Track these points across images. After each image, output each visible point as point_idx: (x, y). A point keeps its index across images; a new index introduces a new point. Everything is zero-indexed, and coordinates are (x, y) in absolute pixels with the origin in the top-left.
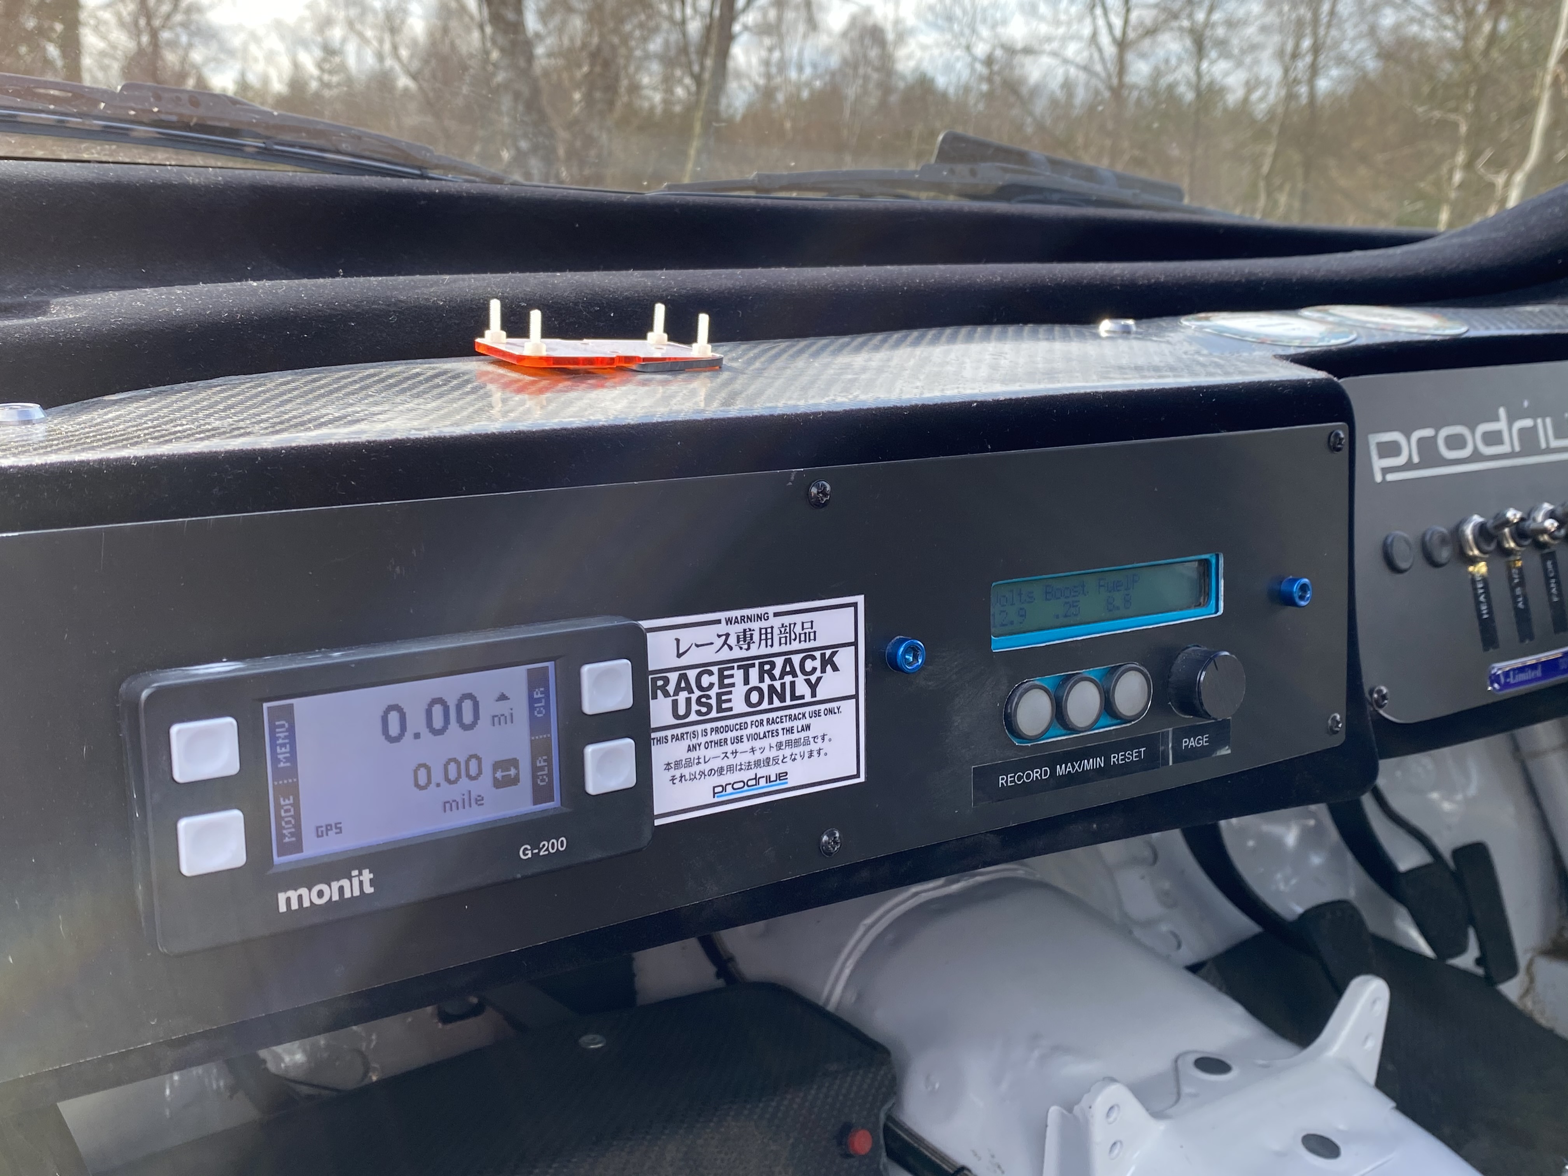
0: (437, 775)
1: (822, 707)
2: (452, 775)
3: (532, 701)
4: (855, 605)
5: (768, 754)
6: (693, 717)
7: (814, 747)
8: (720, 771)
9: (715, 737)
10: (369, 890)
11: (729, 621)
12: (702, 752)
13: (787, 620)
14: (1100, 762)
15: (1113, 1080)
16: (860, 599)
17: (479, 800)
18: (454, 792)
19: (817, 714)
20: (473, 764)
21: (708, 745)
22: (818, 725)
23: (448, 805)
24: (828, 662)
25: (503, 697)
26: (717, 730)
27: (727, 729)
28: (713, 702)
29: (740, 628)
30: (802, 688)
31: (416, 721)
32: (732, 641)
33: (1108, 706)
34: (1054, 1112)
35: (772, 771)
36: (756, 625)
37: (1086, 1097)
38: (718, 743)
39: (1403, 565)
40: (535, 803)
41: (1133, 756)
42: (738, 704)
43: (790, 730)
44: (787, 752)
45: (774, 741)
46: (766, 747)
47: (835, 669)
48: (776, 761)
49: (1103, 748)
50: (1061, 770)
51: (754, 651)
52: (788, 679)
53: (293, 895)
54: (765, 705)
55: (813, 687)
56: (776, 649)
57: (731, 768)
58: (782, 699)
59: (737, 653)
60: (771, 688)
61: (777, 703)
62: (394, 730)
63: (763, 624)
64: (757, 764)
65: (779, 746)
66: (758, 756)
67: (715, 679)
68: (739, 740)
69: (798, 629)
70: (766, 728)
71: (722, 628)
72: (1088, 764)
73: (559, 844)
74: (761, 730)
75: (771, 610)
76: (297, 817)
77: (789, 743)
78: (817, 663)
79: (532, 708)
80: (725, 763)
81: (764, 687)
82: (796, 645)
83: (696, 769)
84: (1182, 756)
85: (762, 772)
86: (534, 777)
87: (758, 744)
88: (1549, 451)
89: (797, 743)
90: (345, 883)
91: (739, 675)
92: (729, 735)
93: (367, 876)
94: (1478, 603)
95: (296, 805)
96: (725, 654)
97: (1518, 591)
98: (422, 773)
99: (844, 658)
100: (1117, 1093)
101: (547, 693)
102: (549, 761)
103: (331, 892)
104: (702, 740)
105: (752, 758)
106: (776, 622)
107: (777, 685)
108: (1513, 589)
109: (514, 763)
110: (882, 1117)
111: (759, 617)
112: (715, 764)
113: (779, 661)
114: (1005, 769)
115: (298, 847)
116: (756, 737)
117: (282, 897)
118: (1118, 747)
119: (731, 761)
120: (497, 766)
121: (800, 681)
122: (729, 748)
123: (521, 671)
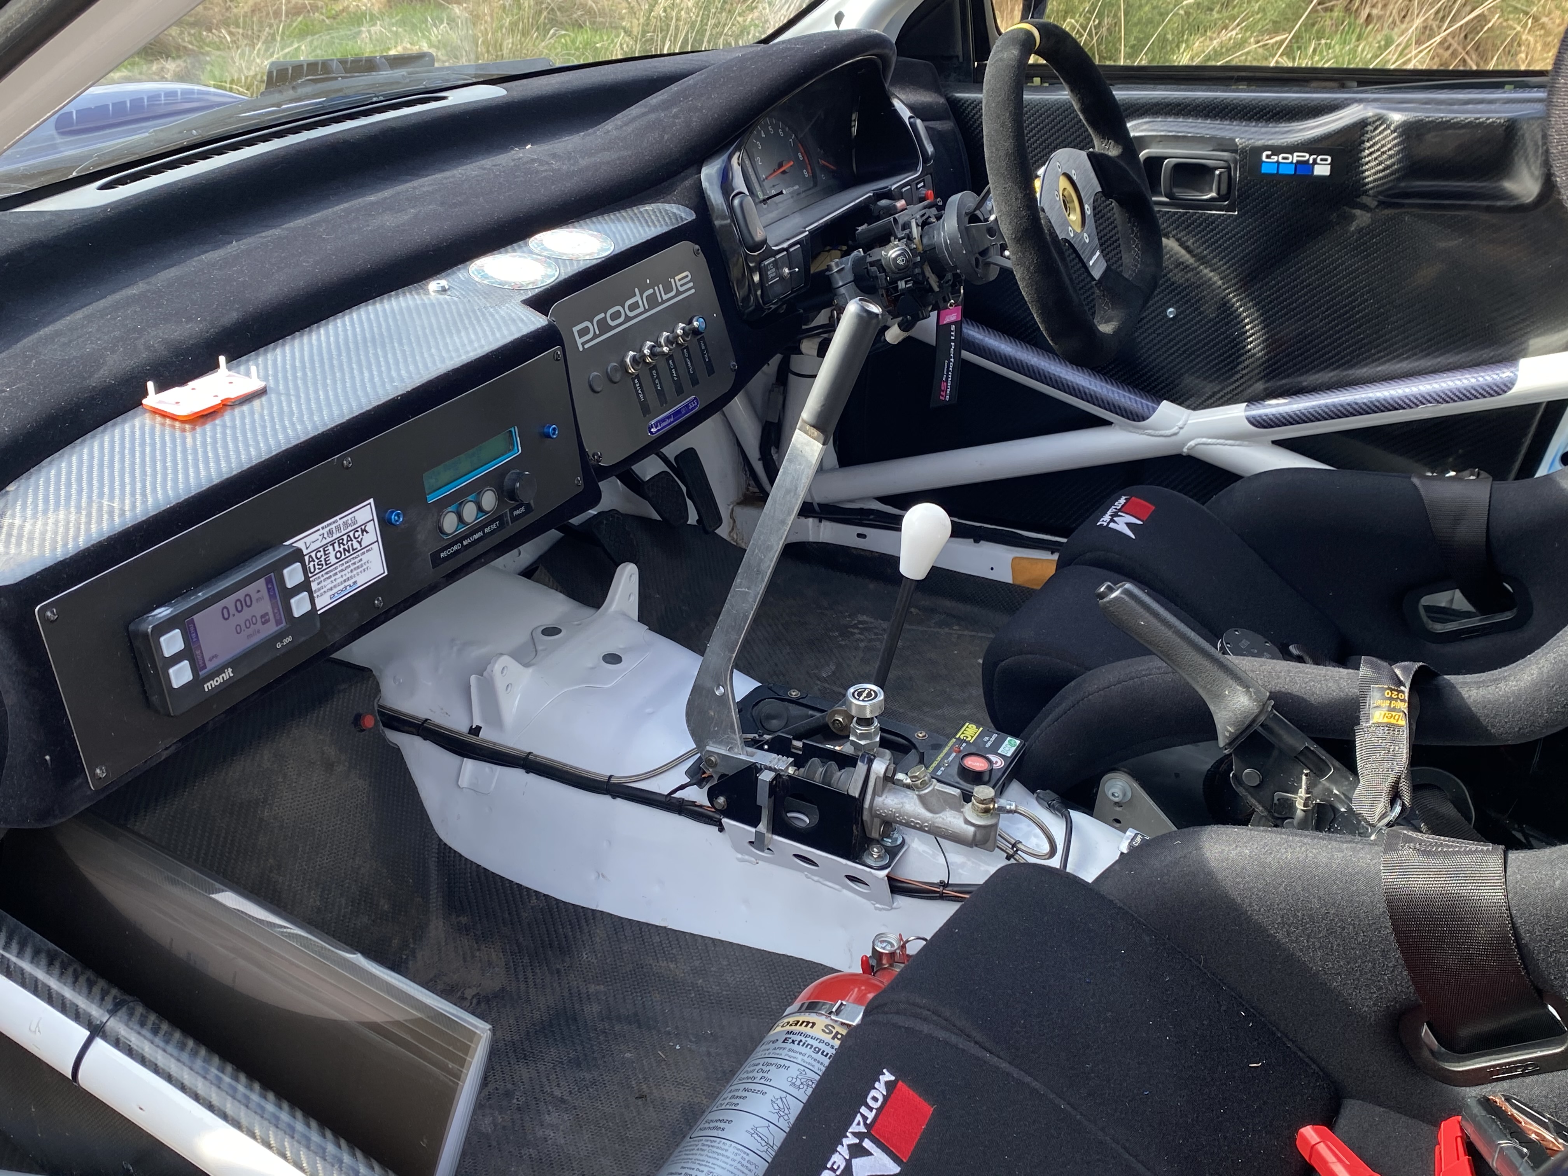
0: (243, 627)
1: (365, 550)
2: (248, 625)
3: (268, 589)
4: (370, 504)
5: (348, 575)
6: (317, 571)
7: (365, 567)
8: (331, 589)
9: (327, 576)
10: (232, 675)
11: (323, 528)
12: (323, 584)
13: (344, 519)
14: (480, 534)
15: (502, 654)
16: (371, 501)
17: (259, 631)
18: (250, 631)
19: (364, 553)
20: (254, 619)
21: (325, 580)
22: (365, 558)
23: (249, 636)
24: (364, 531)
25: (259, 591)
26: (327, 573)
27: (331, 571)
28: (323, 562)
29: (327, 529)
30: (356, 545)
31: (232, 610)
32: (326, 536)
33: (480, 509)
34: (473, 678)
35: (351, 582)
36: (333, 526)
37: (489, 667)
38: (328, 578)
39: (598, 389)
40: (277, 626)
41: (494, 526)
42: (333, 560)
43: (355, 563)
44: (355, 572)
45: (349, 570)
46: (347, 574)
47: (367, 532)
48: (351, 577)
49: (481, 527)
50: (465, 543)
51: (335, 536)
52: (350, 543)
53: (209, 684)
54: (343, 557)
55: (360, 543)
56: (343, 532)
57: (335, 587)
58: (349, 552)
59: (329, 540)
60: (344, 549)
61: (347, 554)
62: (226, 616)
63: (336, 524)
64: (345, 581)
65: (352, 571)
66: (345, 578)
67: (322, 553)
68: (336, 574)
69: (350, 522)
70: (346, 565)
71: (321, 532)
72: (476, 537)
73: (290, 639)
74: (343, 567)
75: (337, 518)
76: (203, 657)
77: (355, 569)
78: (360, 533)
79: (269, 592)
80: (332, 585)
81: (341, 550)
82: (350, 529)
83: (322, 591)
84: (515, 519)
85: (347, 584)
86: (275, 616)
87: (343, 573)
88: (664, 302)
89: (358, 567)
90: (223, 675)
91: (331, 548)
92: (331, 574)
93: (230, 670)
94: (638, 394)
95: (202, 653)
96: (325, 542)
97: (657, 381)
98: (238, 628)
99: (370, 527)
100: (505, 660)
101: (273, 585)
102: (279, 610)
103: (220, 679)
104: (322, 579)
105: (342, 579)
106: (341, 522)
107: (346, 547)
108: (654, 381)
109: (267, 614)
110: (376, 705)
111: (334, 522)
112: (329, 587)
113: (345, 537)
114: (443, 550)
115: (205, 667)
116: (343, 570)
117: (205, 686)
118: (486, 526)
119: (335, 583)
120: (262, 617)
121: (355, 542)
122: (333, 579)
123: (262, 580)
